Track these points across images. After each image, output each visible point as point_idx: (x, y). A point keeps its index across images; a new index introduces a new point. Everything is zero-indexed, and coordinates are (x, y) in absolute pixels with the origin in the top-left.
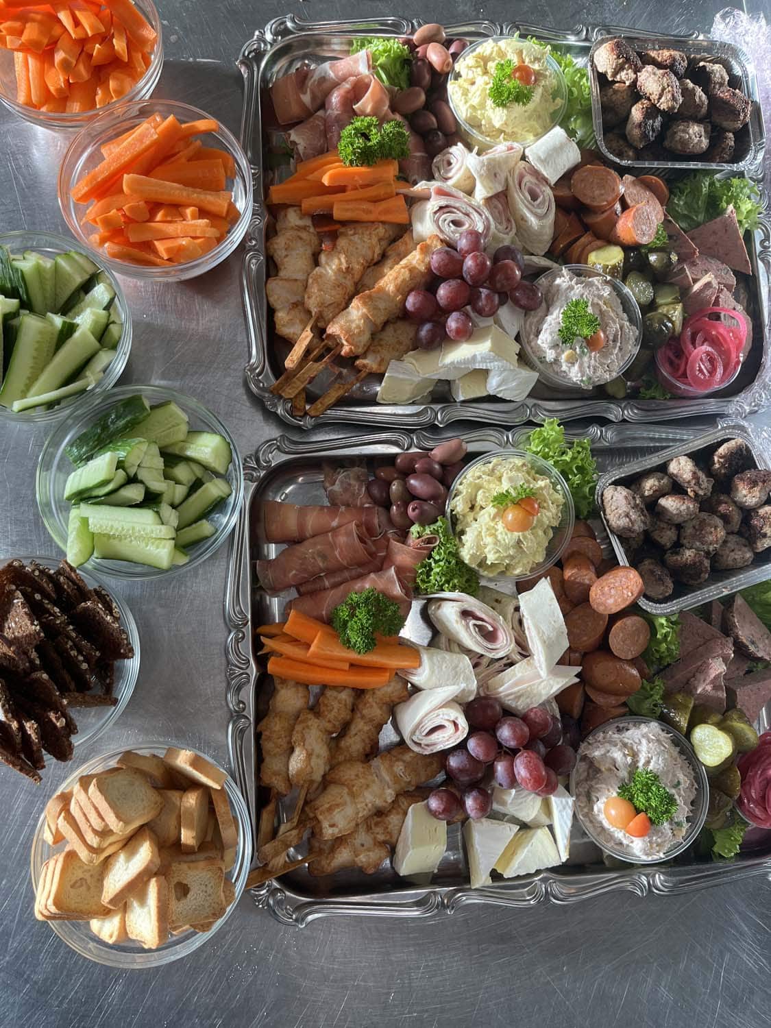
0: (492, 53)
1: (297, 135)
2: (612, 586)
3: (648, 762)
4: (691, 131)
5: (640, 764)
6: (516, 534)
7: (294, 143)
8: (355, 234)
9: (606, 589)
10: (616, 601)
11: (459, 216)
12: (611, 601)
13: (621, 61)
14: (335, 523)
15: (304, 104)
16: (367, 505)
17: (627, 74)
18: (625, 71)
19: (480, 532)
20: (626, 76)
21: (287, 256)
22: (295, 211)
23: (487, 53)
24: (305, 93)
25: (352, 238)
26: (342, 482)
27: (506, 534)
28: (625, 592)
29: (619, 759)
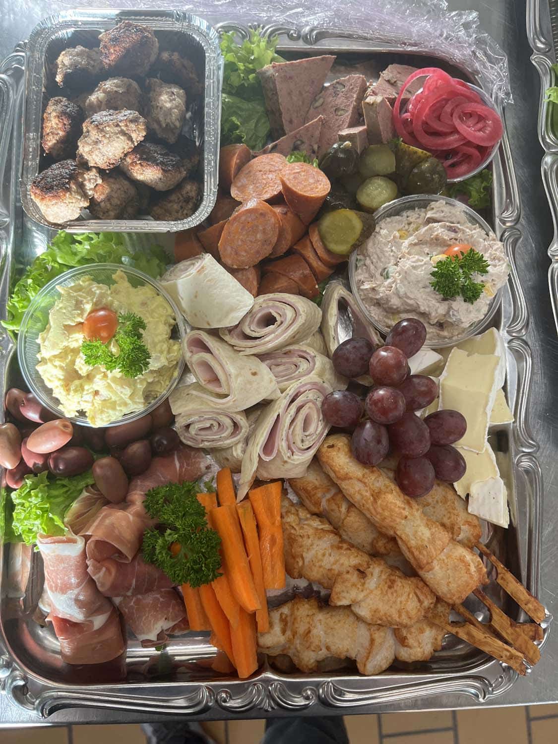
0: (61, 367)
8: (302, 558)
13: (74, 187)
17: (90, 180)
18: (86, 183)
20: (92, 182)
23: (60, 374)
24: (93, 623)
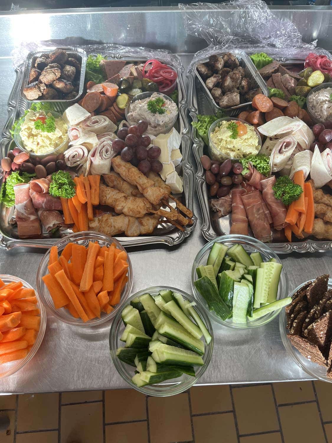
0: (27, 132)
1: (50, 223)
2: (262, 104)
3: (327, 97)
4: (69, 69)
5: (328, 99)
6: (248, 130)
7: (54, 225)
8: (106, 197)
9: (263, 106)
10: (268, 103)
11: (104, 149)
12: (268, 105)
14: (242, 207)
15: (35, 219)
16: (231, 196)
19: (246, 145)
21: (114, 227)
22: (91, 223)
24: (30, 218)
25: (108, 198)
26: (220, 207)
27: (248, 134)
28: (264, 100)
29: (327, 105)
